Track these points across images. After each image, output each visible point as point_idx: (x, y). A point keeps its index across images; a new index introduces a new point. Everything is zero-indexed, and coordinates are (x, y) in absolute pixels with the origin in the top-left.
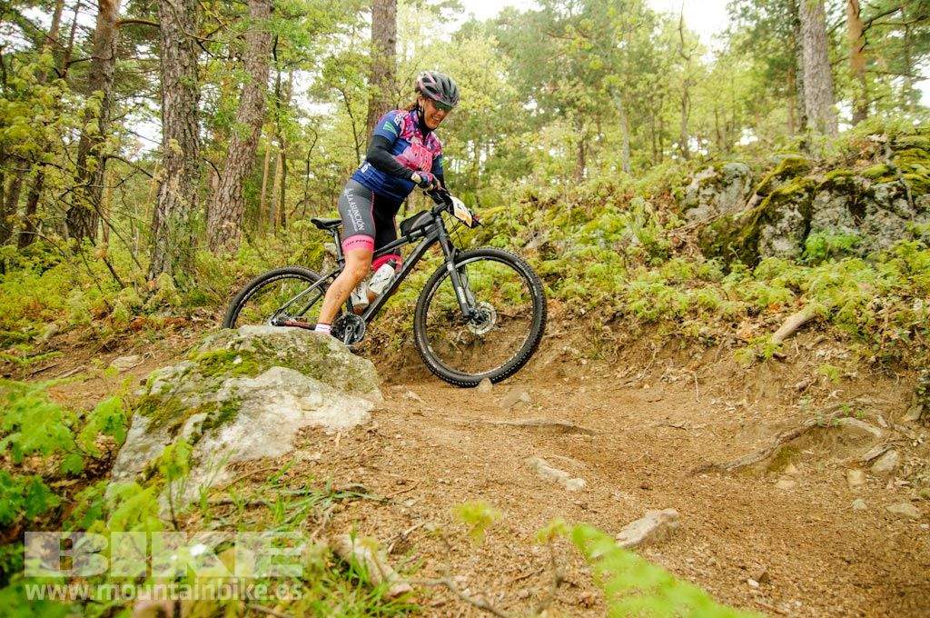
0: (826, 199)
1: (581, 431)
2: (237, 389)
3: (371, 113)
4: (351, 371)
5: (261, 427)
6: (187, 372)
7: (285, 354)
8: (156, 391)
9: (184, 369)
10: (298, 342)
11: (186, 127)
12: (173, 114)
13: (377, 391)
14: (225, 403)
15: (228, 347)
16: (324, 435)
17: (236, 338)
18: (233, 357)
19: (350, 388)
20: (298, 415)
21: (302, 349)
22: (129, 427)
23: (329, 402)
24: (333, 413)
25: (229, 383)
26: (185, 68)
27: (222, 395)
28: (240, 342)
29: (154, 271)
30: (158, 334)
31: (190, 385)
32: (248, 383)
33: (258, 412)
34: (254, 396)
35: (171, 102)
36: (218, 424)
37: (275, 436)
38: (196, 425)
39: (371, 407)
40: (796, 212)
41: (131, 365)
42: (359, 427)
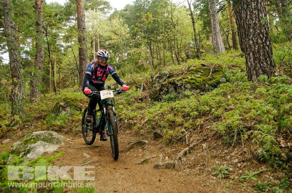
0: (170, 86)
1: (99, 147)
2: (30, 147)
3: (80, 52)
4: (58, 139)
5: (35, 153)
6: (21, 144)
7: (43, 137)
8: (14, 149)
9: (20, 143)
10: (46, 134)
11: (18, 72)
12: (14, 69)
13: (63, 143)
14: (28, 150)
15: (30, 137)
16: (48, 153)
17: (32, 135)
18: (31, 139)
19: (57, 143)
20: (43, 150)
21: (47, 136)
22: (9, 157)
23: (50, 147)
24: (51, 149)
25: (29, 146)
26: (16, 55)
27: (28, 148)
28: (33, 136)
29: (13, 114)
30: (16, 132)
31: (22, 147)
32: (33, 145)
33: (35, 151)
34: (34, 148)
35: (13, 65)
36: (26, 154)
37: (38, 155)
38: (22, 155)
39: (59, 146)
40: (166, 89)
41: (8, 142)
42: (55, 151)
